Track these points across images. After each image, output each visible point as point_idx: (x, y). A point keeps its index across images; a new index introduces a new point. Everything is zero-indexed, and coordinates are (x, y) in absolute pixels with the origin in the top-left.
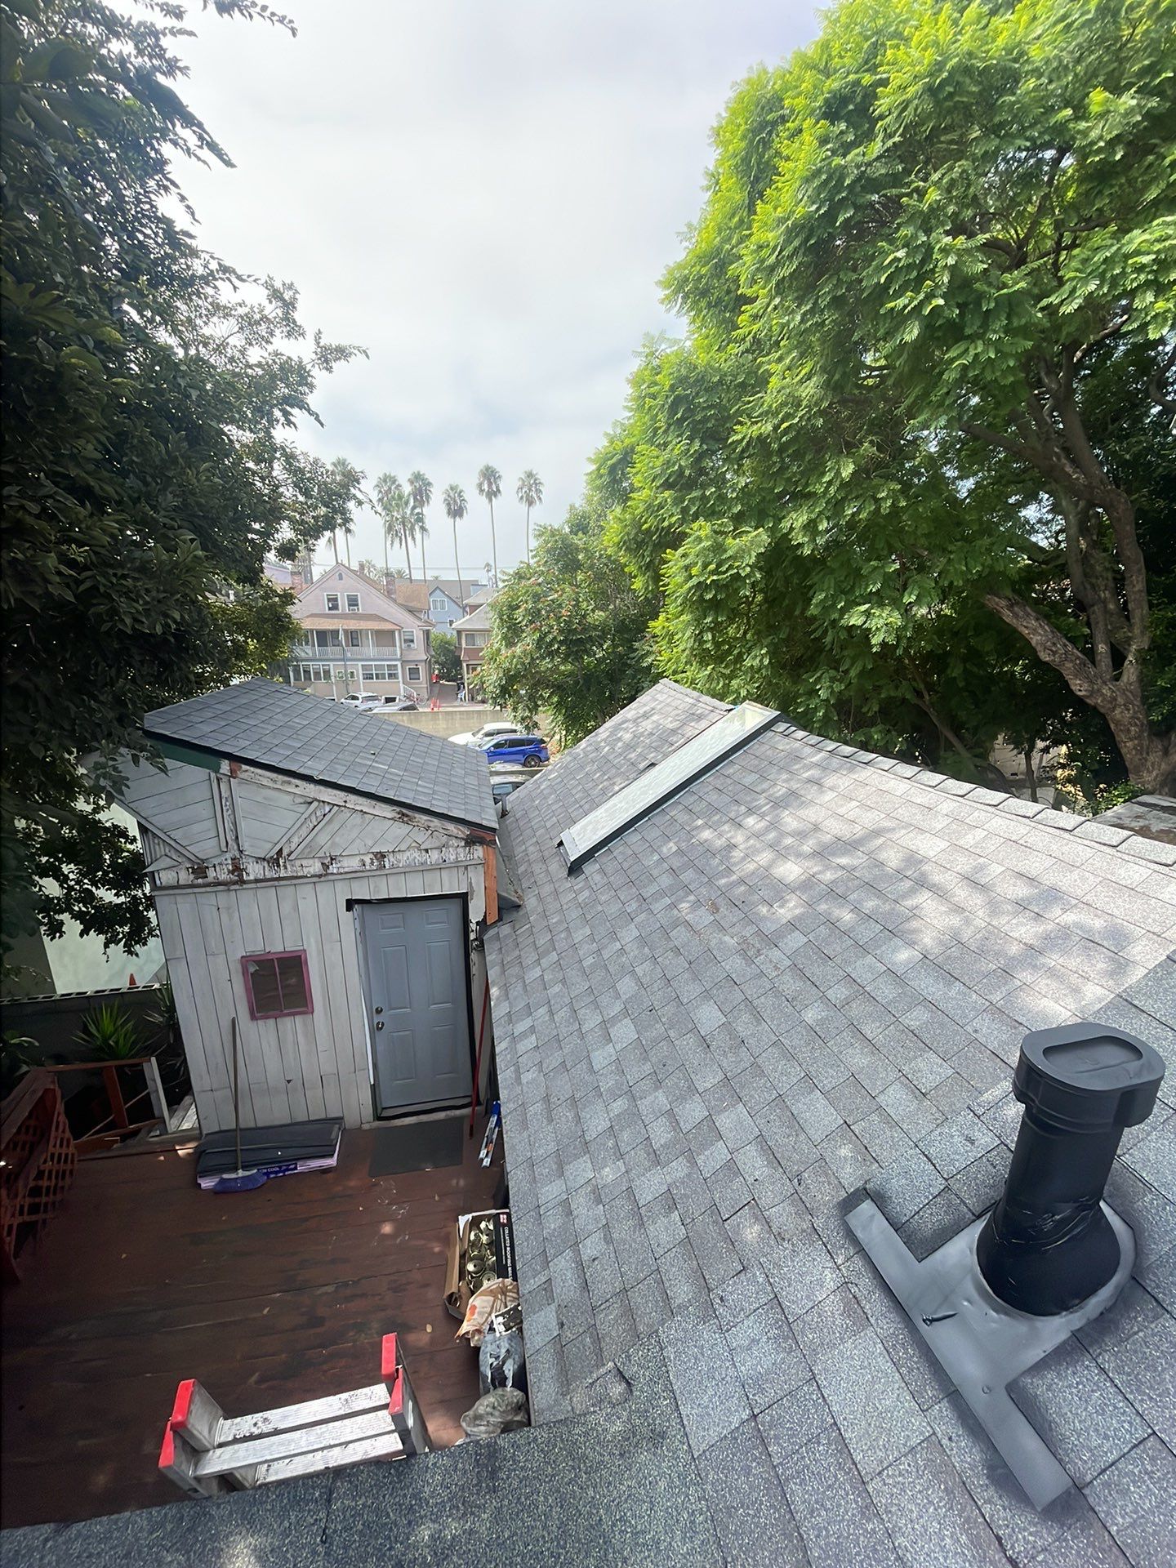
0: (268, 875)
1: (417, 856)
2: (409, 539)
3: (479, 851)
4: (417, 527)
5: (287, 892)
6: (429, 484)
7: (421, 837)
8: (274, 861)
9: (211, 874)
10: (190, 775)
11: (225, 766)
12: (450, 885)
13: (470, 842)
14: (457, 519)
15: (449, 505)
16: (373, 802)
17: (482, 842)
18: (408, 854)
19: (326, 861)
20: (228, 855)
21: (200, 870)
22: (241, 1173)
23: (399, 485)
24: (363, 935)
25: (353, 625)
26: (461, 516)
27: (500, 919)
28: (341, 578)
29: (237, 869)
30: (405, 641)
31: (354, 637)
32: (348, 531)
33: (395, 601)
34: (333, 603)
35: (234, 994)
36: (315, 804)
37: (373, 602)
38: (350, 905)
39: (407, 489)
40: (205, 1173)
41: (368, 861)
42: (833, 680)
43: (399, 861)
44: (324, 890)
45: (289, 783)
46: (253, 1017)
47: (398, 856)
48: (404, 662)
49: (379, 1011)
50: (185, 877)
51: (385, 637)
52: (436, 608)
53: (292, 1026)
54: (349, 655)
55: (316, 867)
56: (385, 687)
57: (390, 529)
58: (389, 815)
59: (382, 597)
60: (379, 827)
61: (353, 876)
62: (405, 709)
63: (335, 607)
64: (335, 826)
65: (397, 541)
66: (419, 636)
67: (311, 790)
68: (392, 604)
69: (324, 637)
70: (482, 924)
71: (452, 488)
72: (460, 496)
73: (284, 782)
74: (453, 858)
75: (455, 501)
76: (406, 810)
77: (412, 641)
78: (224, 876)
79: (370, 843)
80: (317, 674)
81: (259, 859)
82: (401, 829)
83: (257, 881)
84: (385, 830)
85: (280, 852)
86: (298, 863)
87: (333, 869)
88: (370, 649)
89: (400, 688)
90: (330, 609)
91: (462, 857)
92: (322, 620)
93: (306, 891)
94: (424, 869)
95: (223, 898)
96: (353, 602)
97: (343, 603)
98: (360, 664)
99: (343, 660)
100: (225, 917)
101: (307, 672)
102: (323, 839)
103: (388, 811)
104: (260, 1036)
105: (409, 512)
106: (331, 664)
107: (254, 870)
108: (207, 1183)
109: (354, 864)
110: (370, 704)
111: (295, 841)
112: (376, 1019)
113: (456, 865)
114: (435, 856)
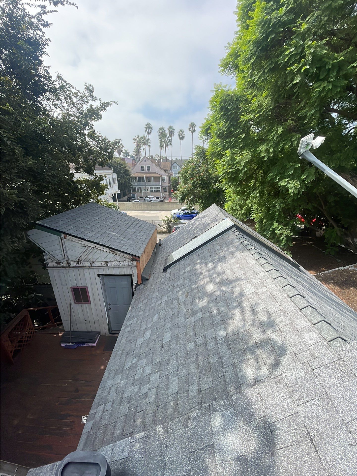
0: (76, 266)
1: (116, 263)
2: (166, 148)
3: (135, 263)
4: (169, 144)
5: (81, 271)
6: (174, 129)
7: (118, 258)
8: (78, 261)
9: (61, 264)
10: (55, 237)
11: (63, 235)
12: (127, 272)
13: (132, 260)
14: (182, 140)
15: (179, 136)
16: (103, 247)
17: (136, 260)
18: (114, 262)
19: (92, 263)
20: (65, 260)
21: (58, 263)
22: (71, 344)
23: (165, 131)
24: (103, 284)
25: (148, 175)
26: (183, 139)
27: (142, 283)
28: (145, 161)
29: (68, 263)
30: (163, 180)
31: (148, 179)
32: (149, 146)
33: (160, 168)
34: (143, 168)
35: (70, 296)
36: (87, 247)
37: (154, 168)
38: (99, 275)
39: (167, 132)
40: (63, 342)
41: (103, 264)
42: (281, 203)
43: (112, 264)
44: (91, 271)
45: (80, 241)
46: (75, 303)
47: (112, 263)
48: (162, 186)
49: (109, 305)
50: (55, 265)
51: (157, 179)
52: (174, 169)
53: (85, 306)
54: (147, 184)
55: (89, 264)
56: (157, 194)
57: (161, 145)
58: (108, 251)
59: (156, 166)
60: (105, 254)
61: (99, 267)
62: (160, 201)
63: (143, 170)
64: (93, 253)
65: (163, 148)
66: (167, 178)
67: (86, 243)
68: (159, 169)
69: (140, 179)
70: (137, 284)
71: (180, 130)
72: (183, 133)
73: (78, 240)
74: (127, 264)
75: (181, 135)
76: (113, 250)
77: (165, 180)
78: (65, 265)
79: (103, 259)
80: (138, 189)
81: (73, 261)
82: (111, 255)
83: (73, 267)
84: (107, 255)
85: (79, 259)
86: (84, 263)
87: (93, 265)
88: (153, 183)
89: (161, 194)
90: (142, 170)
91: (130, 264)
92: (140, 174)
93: (86, 271)
94: (119, 267)
95: (65, 271)
96: (148, 168)
97: (146, 169)
98: (150, 187)
99: (145, 186)
100: (66, 276)
101: (135, 189)
102: (90, 256)
103: (108, 250)
104: (77, 308)
105: (166, 139)
106: (142, 187)
107: (72, 264)
108: (63, 345)
109: (98, 264)
110: (151, 199)
111: (83, 256)
112: (109, 307)
113: (128, 266)
114: (122, 263)
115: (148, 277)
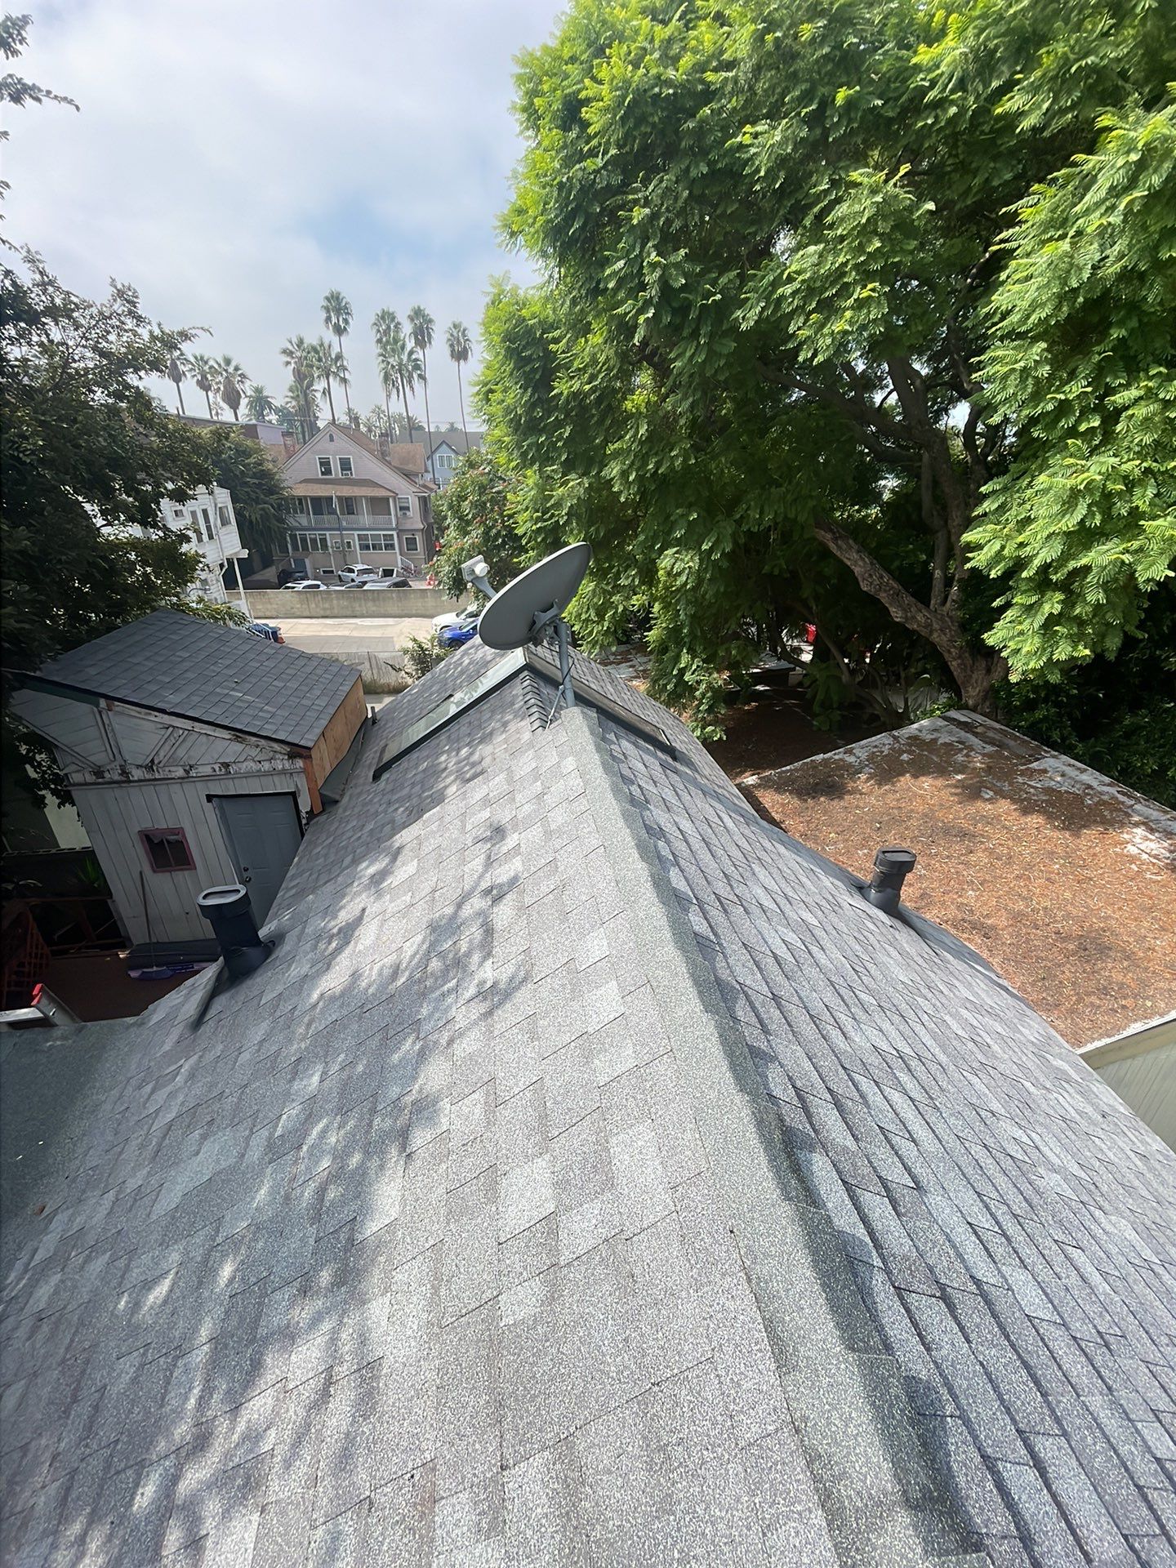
0: (147, 777)
1: (254, 766)
2: (407, 389)
3: (300, 763)
4: (415, 376)
5: (162, 789)
6: (431, 321)
7: (254, 752)
8: (150, 767)
9: (107, 775)
10: (84, 708)
11: (103, 703)
12: (283, 786)
13: (292, 756)
14: (462, 362)
15: (452, 345)
16: (214, 728)
17: (300, 756)
18: (245, 764)
19: (187, 768)
20: (117, 763)
21: (99, 773)
22: (155, 969)
23: (399, 323)
24: (224, 818)
25: (347, 491)
26: (466, 359)
27: (324, 810)
28: (332, 439)
29: (124, 772)
30: (401, 508)
31: (349, 505)
32: (344, 380)
33: (388, 464)
34: (325, 464)
35: (139, 857)
36: (171, 729)
37: (367, 466)
38: (210, 798)
39: (407, 328)
40: (133, 969)
41: (217, 769)
43: (240, 769)
44: (188, 787)
45: (150, 714)
46: (154, 871)
47: (239, 765)
48: (400, 532)
49: (246, 870)
50: (90, 778)
51: (379, 505)
52: (442, 465)
53: (182, 877)
54: (344, 524)
55: (180, 772)
56: (383, 558)
57: (386, 377)
58: (228, 737)
59: (375, 461)
60: (220, 745)
61: (206, 778)
62: (396, 585)
63: (328, 472)
64: (188, 744)
65: (395, 391)
66: (414, 503)
67: (167, 719)
68: (385, 468)
69: (320, 505)
70: (311, 814)
71: (455, 326)
72: (464, 335)
73: (147, 714)
74: (280, 767)
75: (458, 341)
76: (239, 734)
77: (408, 509)
78: (117, 778)
79: (216, 756)
80: (314, 541)
81: (138, 767)
82: (238, 747)
83: (140, 781)
84: (225, 748)
85: (152, 761)
86: (167, 769)
87: (193, 773)
88: (365, 518)
89: (397, 560)
90: (323, 473)
91: (287, 766)
92: (315, 486)
93: (175, 788)
94: (259, 774)
95: (118, 792)
96: (345, 465)
97: (336, 467)
98: (356, 533)
99: (338, 529)
100: (122, 805)
101: (304, 540)
102: (181, 753)
103: (226, 734)
104: (162, 884)
105: (405, 358)
106: (327, 533)
107: (137, 774)
108: (134, 974)
109: (207, 770)
110: (365, 577)
111: (162, 754)
112: (245, 875)
113: (283, 772)
114: (266, 766)
115: (337, 797)
